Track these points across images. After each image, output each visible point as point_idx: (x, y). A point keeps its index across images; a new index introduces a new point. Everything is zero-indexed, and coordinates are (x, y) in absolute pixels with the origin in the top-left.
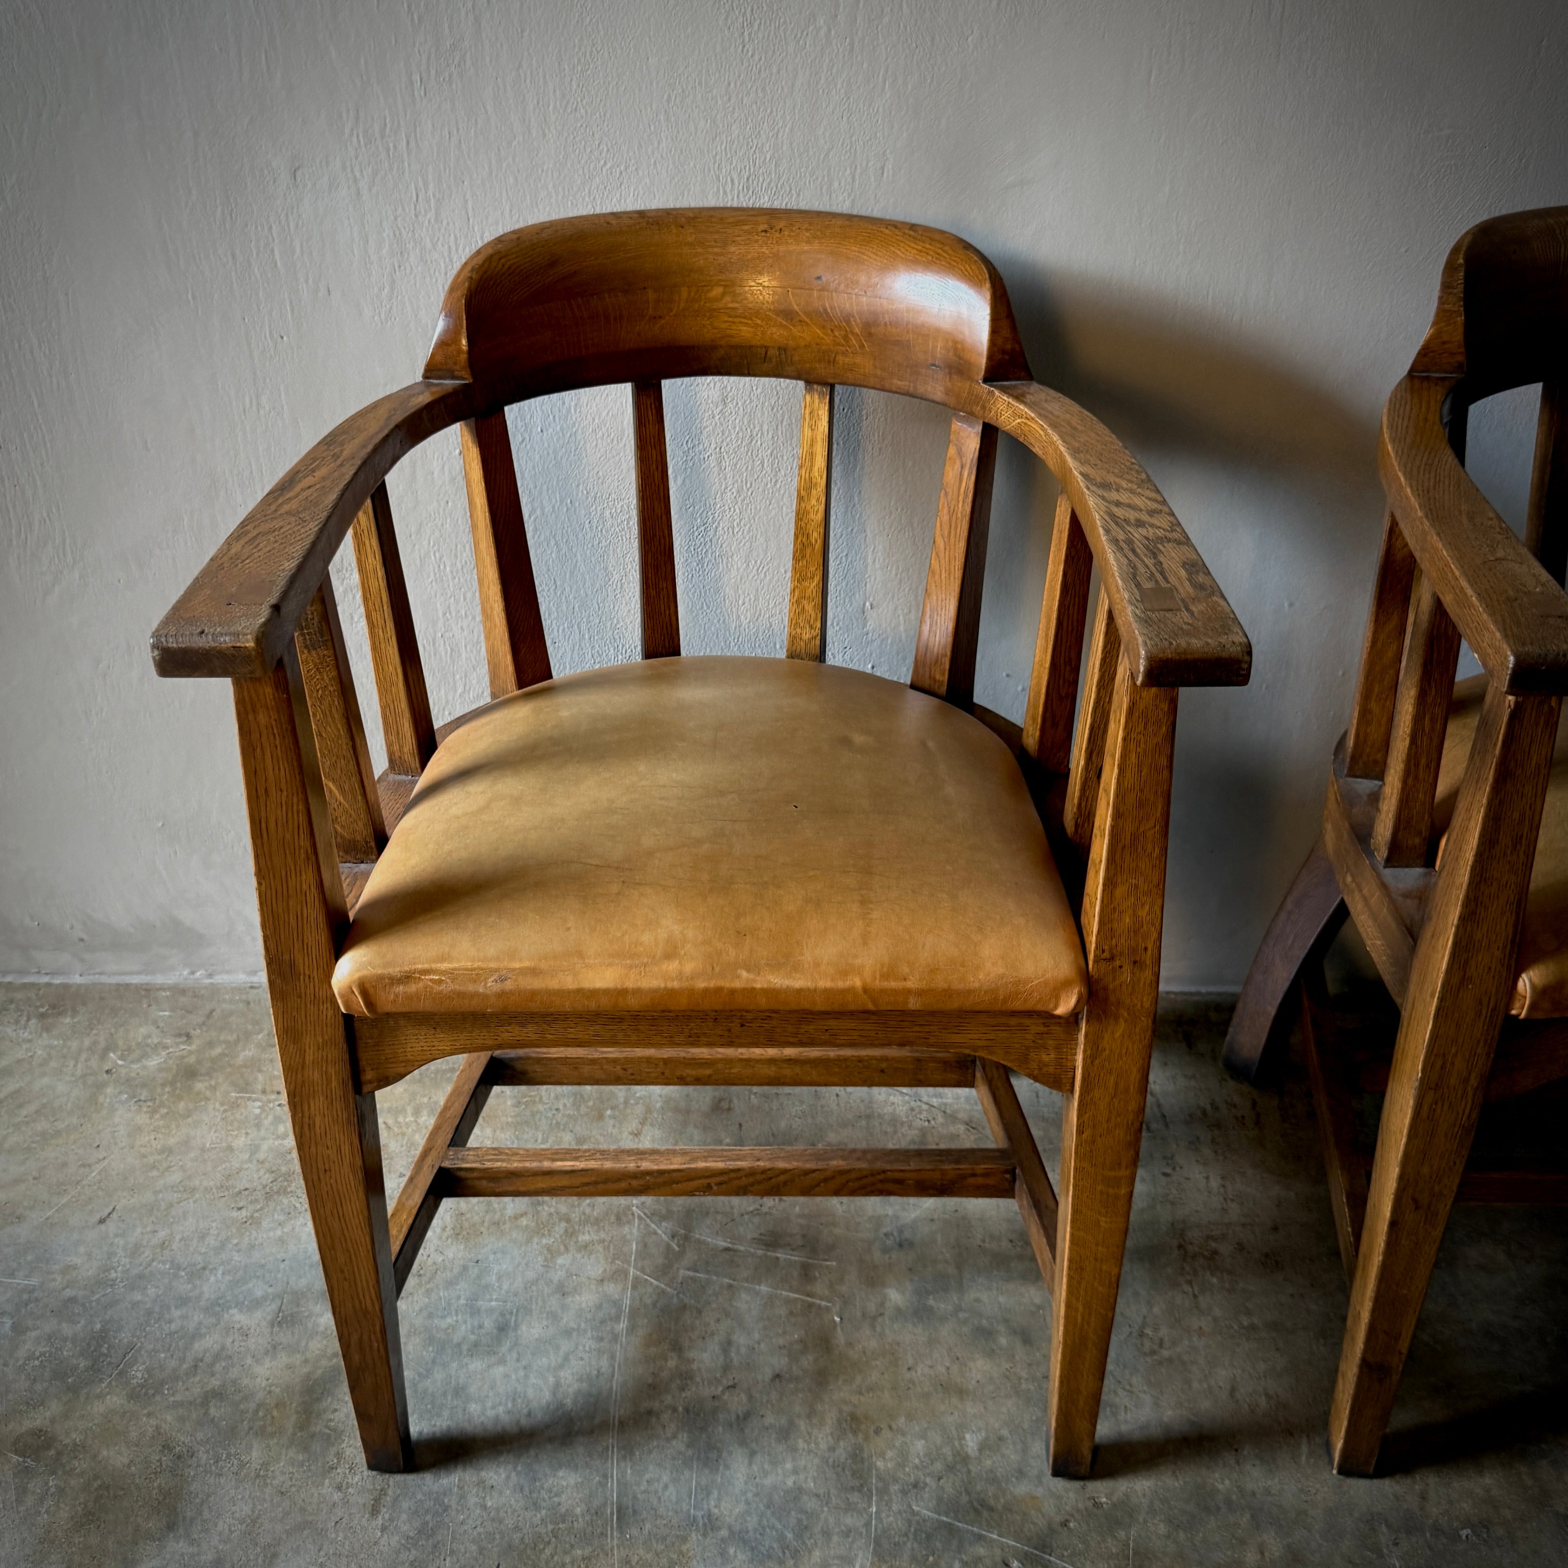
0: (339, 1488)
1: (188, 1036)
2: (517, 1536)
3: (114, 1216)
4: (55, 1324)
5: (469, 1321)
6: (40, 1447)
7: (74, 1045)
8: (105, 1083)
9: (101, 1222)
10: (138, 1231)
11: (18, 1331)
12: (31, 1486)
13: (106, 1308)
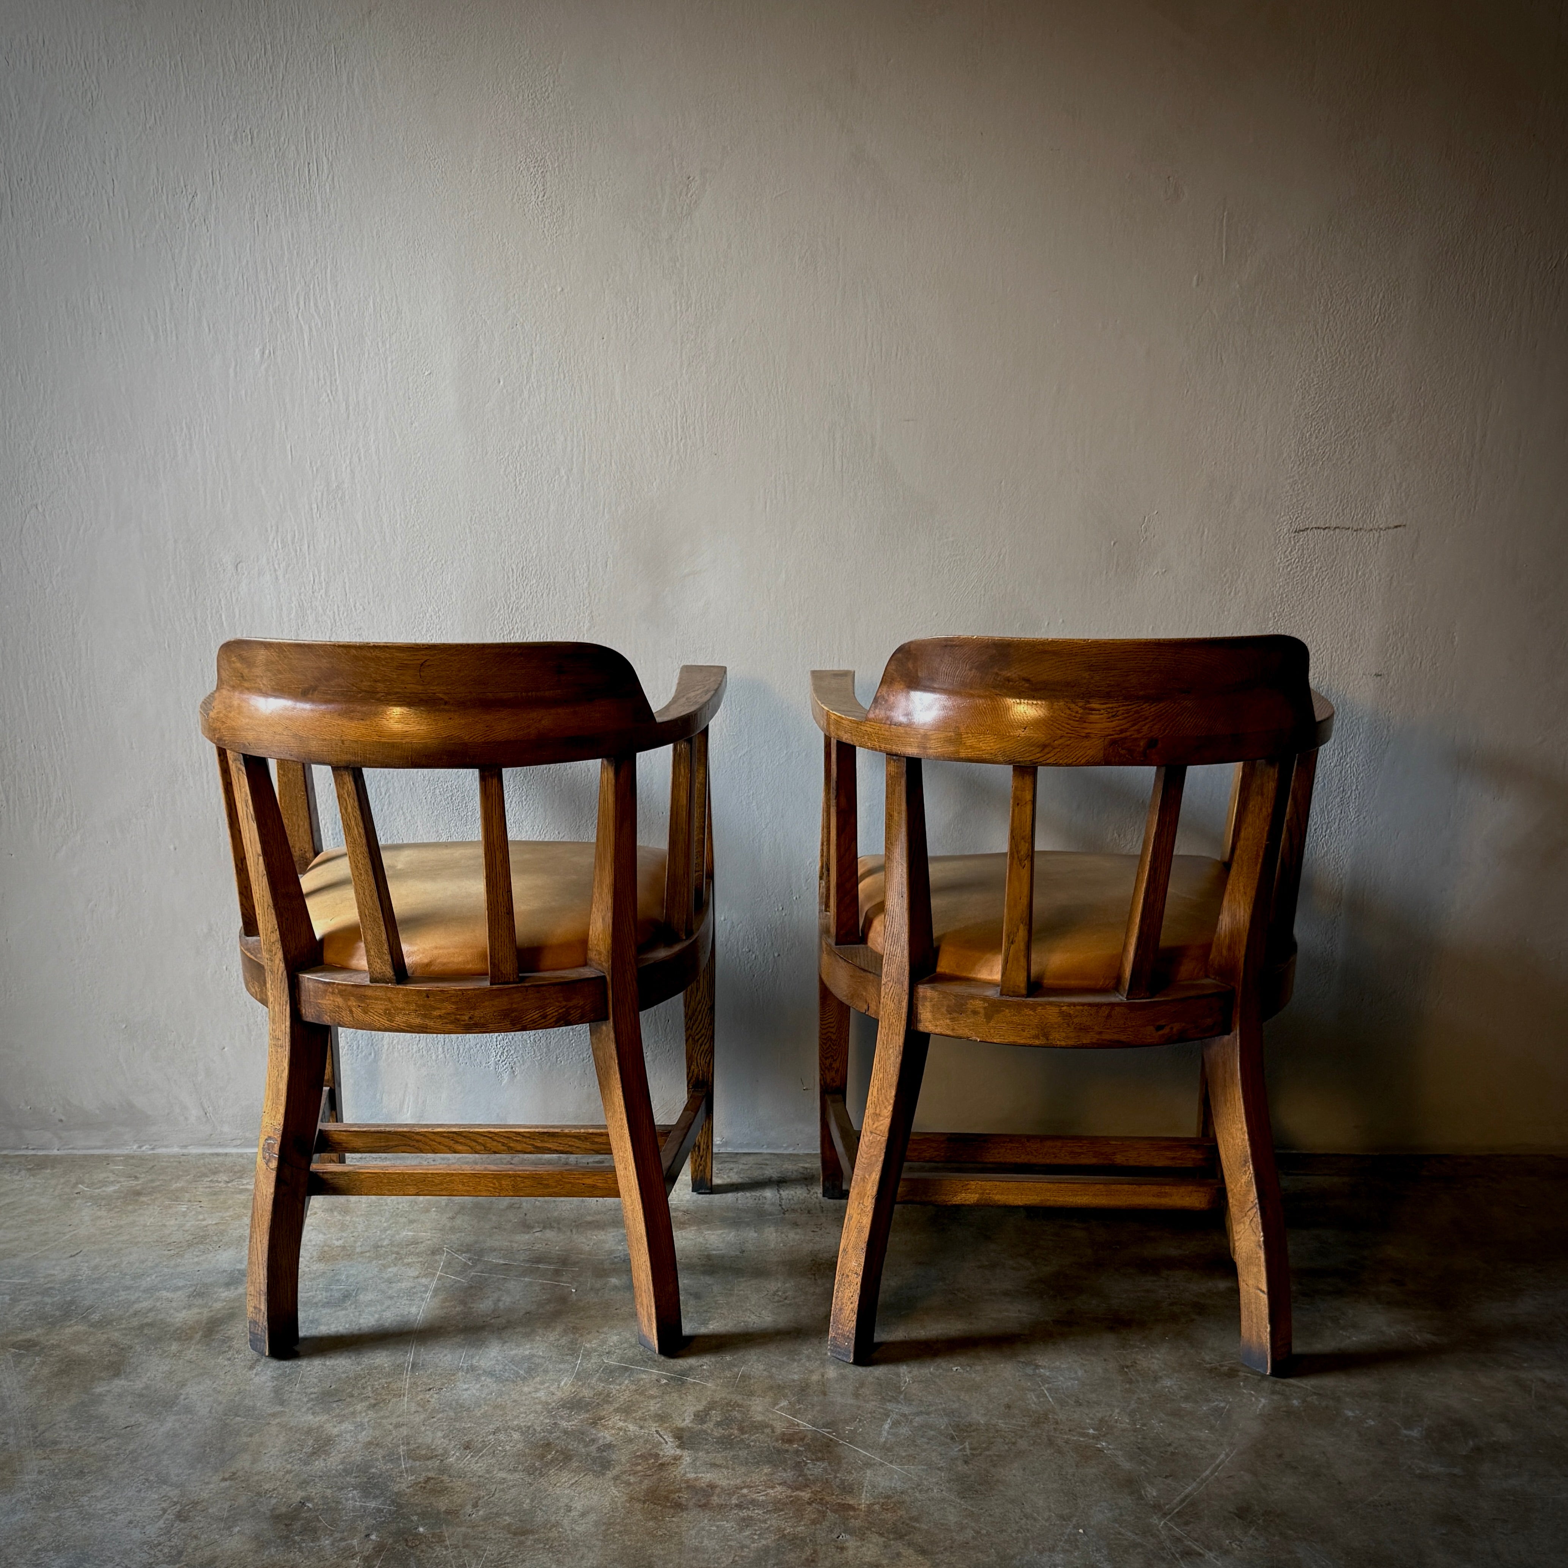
0: (229, 1359)
1: (136, 1177)
2: (344, 1376)
3: (81, 1254)
4: (39, 1298)
5: (324, 1294)
6: (29, 1346)
7: (53, 1182)
8: (75, 1199)
9: (71, 1256)
10: (98, 1260)
11: (14, 1301)
12: (24, 1361)
13: (75, 1291)
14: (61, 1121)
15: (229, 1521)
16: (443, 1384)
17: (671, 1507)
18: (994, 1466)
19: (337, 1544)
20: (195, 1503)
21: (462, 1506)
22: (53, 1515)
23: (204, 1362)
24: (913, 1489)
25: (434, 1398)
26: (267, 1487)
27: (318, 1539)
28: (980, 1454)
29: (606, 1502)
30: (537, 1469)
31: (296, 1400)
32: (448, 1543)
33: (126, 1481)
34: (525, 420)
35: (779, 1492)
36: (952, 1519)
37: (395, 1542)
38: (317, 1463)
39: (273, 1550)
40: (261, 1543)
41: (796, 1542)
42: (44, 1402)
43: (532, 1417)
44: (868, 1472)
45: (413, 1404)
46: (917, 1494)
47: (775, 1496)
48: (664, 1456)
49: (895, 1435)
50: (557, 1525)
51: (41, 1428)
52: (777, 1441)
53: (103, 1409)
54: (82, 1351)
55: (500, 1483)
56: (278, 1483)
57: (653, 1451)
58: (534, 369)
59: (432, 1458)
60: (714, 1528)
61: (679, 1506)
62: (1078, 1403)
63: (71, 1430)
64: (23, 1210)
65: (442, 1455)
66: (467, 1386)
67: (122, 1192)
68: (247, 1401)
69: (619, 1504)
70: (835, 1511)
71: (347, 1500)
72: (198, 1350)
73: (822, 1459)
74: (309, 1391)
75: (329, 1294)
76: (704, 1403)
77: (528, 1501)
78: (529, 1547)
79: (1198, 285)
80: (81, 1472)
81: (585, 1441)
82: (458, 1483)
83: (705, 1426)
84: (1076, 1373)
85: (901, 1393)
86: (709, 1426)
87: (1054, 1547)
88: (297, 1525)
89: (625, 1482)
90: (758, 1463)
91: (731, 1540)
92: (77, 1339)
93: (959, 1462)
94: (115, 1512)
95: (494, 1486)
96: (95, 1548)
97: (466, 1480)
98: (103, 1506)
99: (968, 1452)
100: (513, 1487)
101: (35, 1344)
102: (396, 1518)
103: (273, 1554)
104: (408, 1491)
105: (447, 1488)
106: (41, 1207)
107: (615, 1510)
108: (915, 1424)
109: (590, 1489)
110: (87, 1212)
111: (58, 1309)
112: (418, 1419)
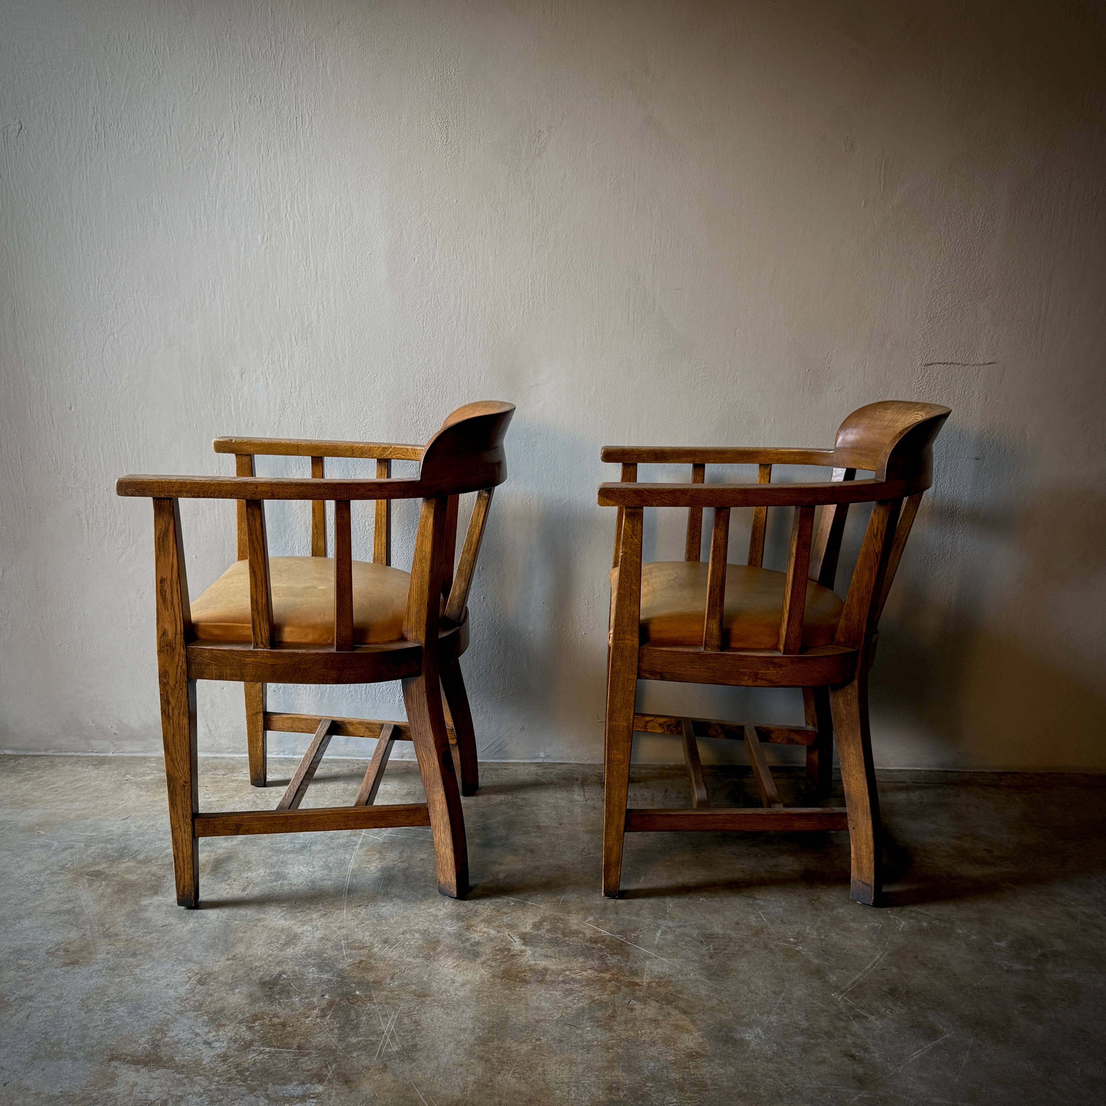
4: (103, 845)
5: (289, 846)
6: (98, 874)
7: (110, 773)
8: (125, 784)
9: (124, 819)
10: (141, 822)
11: (87, 846)
12: (95, 884)
13: (127, 841)
14: (115, 734)
15: (233, 985)
16: (369, 903)
17: (520, 982)
18: (730, 960)
19: (303, 1001)
20: (209, 974)
21: (384, 979)
22: (117, 980)
23: (213, 886)
24: (677, 973)
25: (363, 911)
26: (256, 964)
27: (291, 997)
28: (720, 953)
29: (477, 978)
30: (431, 956)
31: (273, 911)
32: (375, 1001)
33: (164, 959)
34: (431, 285)
35: (589, 973)
36: (703, 992)
37: (341, 1000)
38: (288, 950)
39: (262, 1004)
40: (253, 999)
41: (602, 1005)
42: (109, 910)
43: (427, 924)
44: (648, 963)
45: (350, 915)
46: (680, 976)
47: (587, 977)
48: (514, 950)
49: (665, 939)
50: (446, 991)
51: (107, 926)
52: (587, 941)
53: (147, 915)
54: (133, 878)
55: (408, 965)
56: (264, 962)
57: (507, 947)
58: (437, 252)
59: (363, 948)
60: (548, 995)
61: (525, 981)
62: (783, 922)
63: (127, 927)
64: (90, 790)
65: (370, 947)
66: (384, 904)
67: (155, 780)
69: (486, 979)
70: (627, 986)
71: (309, 973)
72: (209, 879)
73: (617, 954)
75: (292, 845)
76: (539, 917)
77: (426, 976)
78: (429, 1004)
79: (865, 206)
80: (135, 953)
81: (462, 940)
82: (381, 965)
83: (540, 932)
84: (780, 903)
85: (667, 913)
86: (542, 932)
87: (770, 1011)
88: (277, 989)
89: (489, 966)
90: (575, 955)
91: (560, 1003)
92: (129, 871)
93: (707, 957)
94: (157, 979)
95: (404, 967)
96: (145, 1001)
97: (386, 962)
98: (149, 975)
99: (712, 951)
100: (416, 967)
101: (102, 873)
102: (341, 985)
103: (262, 1006)
104: (348, 968)
105: (373, 967)
106: (102, 788)
107: (483, 982)
108: (677, 933)
109: (467, 969)
110: (133, 792)
111: (116, 852)
112: (353, 924)
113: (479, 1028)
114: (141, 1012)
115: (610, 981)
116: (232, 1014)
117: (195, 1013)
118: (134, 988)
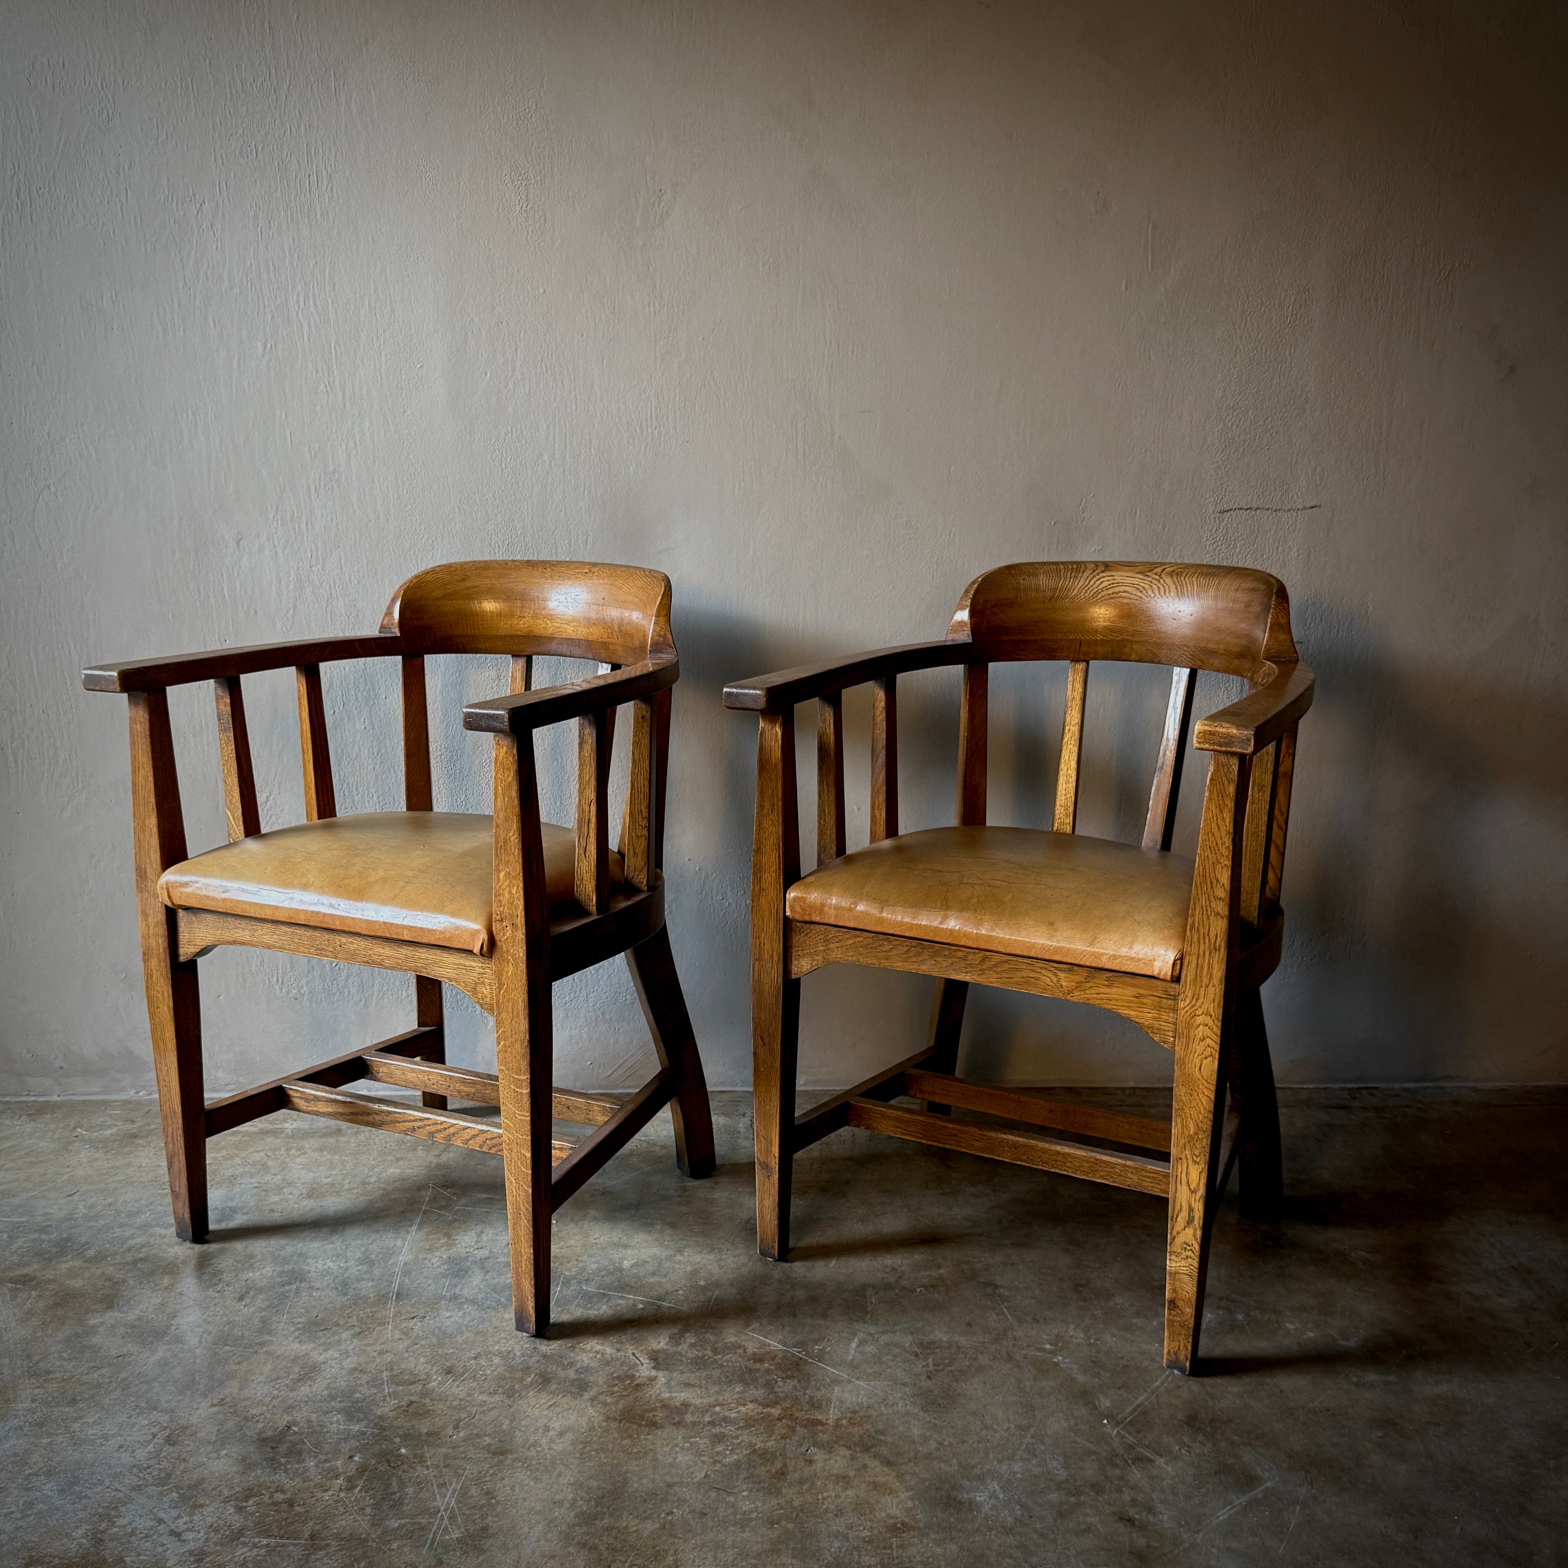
0: (219, 1292)
1: (133, 1121)
2: (329, 1305)
3: (79, 1193)
4: (35, 1236)
6: (26, 1281)
7: (53, 1126)
8: (73, 1142)
9: (69, 1196)
10: (93, 1200)
11: (12, 1238)
12: (20, 1295)
13: (72, 1228)
14: (62, 1068)
15: (217, 1445)
16: (427, 1312)
17: (646, 1425)
18: (957, 1380)
19: (321, 1465)
20: (184, 1428)
21: (444, 1428)
22: (45, 1441)
23: (195, 1294)
24: (879, 1403)
25: (417, 1326)
26: (254, 1411)
27: (303, 1461)
28: (943, 1370)
29: (583, 1422)
30: (516, 1392)
31: (283, 1330)
32: (429, 1463)
33: (117, 1407)
35: (750, 1409)
36: (916, 1432)
37: (378, 1463)
38: (303, 1388)
39: (259, 1472)
40: (247, 1465)
41: (765, 1456)
42: (39, 1334)
43: (511, 1342)
44: (836, 1389)
45: (397, 1332)
46: (883, 1408)
47: (747, 1414)
48: (639, 1377)
49: (862, 1353)
50: (536, 1444)
51: (35, 1358)
52: (749, 1360)
53: (96, 1340)
54: (77, 1285)
55: (481, 1406)
56: (265, 1408)
57: (629, 1372)
59: (414, 1383)
61: (654, 1424)
62: (1035, 1320)
63: (65, 1360)
64: (22, 1153)
65: (425, 1380)
66: (449, 1314)
67: (119, 1135)
68: (236, 1331)
69: (596, 1424)
70: (804, 1426)
71: (332, 1423)
72: (190, 1283)
73: (792, 1377)
74: (296, 1321)
77: (507, 1422)
78: (509, 1465)
79: (1126, 290)
80: (74, 1399)
81: (563, 1364)
82: (440, 1406)
83: (680, 1348)
84: (1034, 1292)
85: (867, 1313)
86: (682, 1348)
87: (1013, 1457)
88: (283, 1448)
89: (602, 1403)
90: (730, 1382)
91: (704, 1455)
92: (72, 1274)
93: (923, 1378)
94: (106, 1437)
95: (475, 1409)
96: (86, 1472)
97: (448, 1403)
98: (94, 1431)
99: (931, 1368)
100: (493, 1408)
101: (32, 1279)
102: (380, 1440)
103: (259, 1475)
104: (391, 1414)
105: (428, 1411)
106: (40, 1150)
107: (592, 1429)
108: (882, 1343)
109: (568, 1409)
110: (85, 1155)
111: (54, 1246)
112: (402, 1346)
113: (581, 1499)
114: (78, 1489)
115: (780, 1419)
116: (214, 1489)
117: (159, 1489)
118: (71, 1452)
